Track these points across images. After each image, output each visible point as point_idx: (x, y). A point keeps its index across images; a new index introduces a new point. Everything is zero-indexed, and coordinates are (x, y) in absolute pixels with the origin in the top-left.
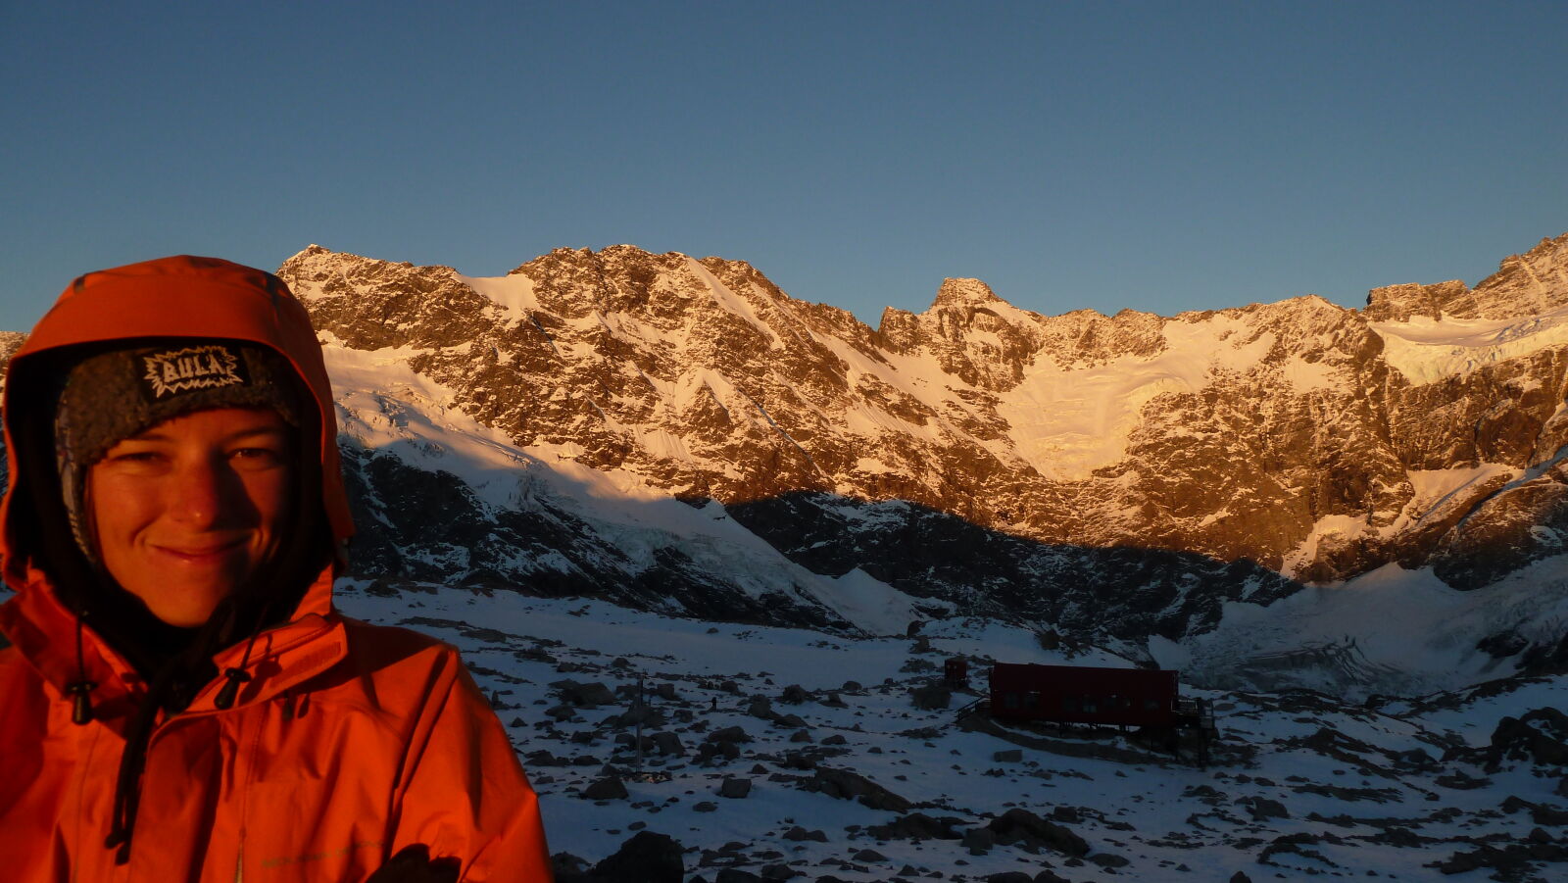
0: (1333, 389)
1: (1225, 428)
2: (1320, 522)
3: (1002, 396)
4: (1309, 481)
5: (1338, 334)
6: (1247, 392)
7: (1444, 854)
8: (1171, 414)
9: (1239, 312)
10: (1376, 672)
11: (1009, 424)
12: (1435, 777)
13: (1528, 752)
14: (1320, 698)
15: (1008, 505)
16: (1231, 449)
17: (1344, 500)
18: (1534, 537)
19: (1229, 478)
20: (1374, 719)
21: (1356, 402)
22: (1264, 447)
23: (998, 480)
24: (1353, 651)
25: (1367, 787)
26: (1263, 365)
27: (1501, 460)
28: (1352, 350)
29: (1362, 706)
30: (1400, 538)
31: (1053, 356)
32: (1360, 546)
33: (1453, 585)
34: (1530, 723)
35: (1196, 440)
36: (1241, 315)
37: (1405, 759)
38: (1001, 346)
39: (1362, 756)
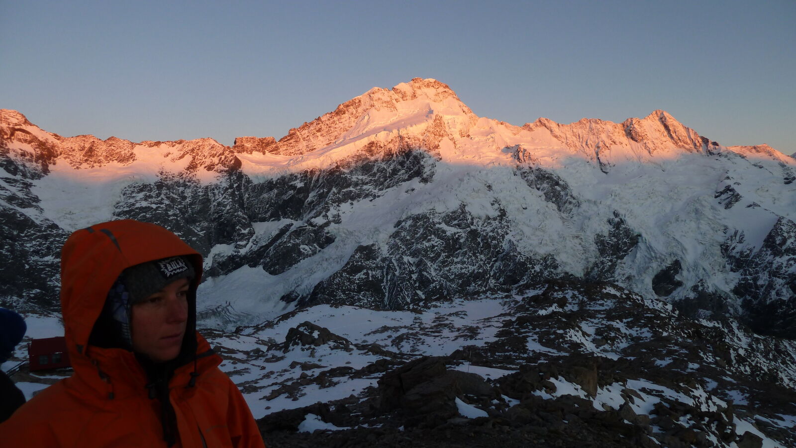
0: (219, 184)
1: (167, 202)
2: (214, 248)
3: (34, 182)
4: (208, 228)
5: (221, 158)
6: (178, 184)
7: (267, 392)
8: (139, 195)
9: (174, 144)
10: (239, 316)
11: (40, 198)
12: (264, 359)
13: (299, 341)
14: (215, 332)
15: (40, 247)
16: (170, 213)
17: (224, 237)
18: (302, 250)
19: (169, 228)
20: (238, 338)
21: (230, 190)
22: (187, 212)
23: (32, 232)
24: (229, 308)
25: (235, 370)
26: (186, 171)
27: (288, 217)
28: (228, 166)
29: (233, 333)
30: (249, 254)
31: (68, 160)
32: (231, 258)
33: (271, 273)
34: (300, 329)
35: (152, 208)
36: (175, 145)
37: (252, 354)
38: (33, 152)
39: (233, 356)
